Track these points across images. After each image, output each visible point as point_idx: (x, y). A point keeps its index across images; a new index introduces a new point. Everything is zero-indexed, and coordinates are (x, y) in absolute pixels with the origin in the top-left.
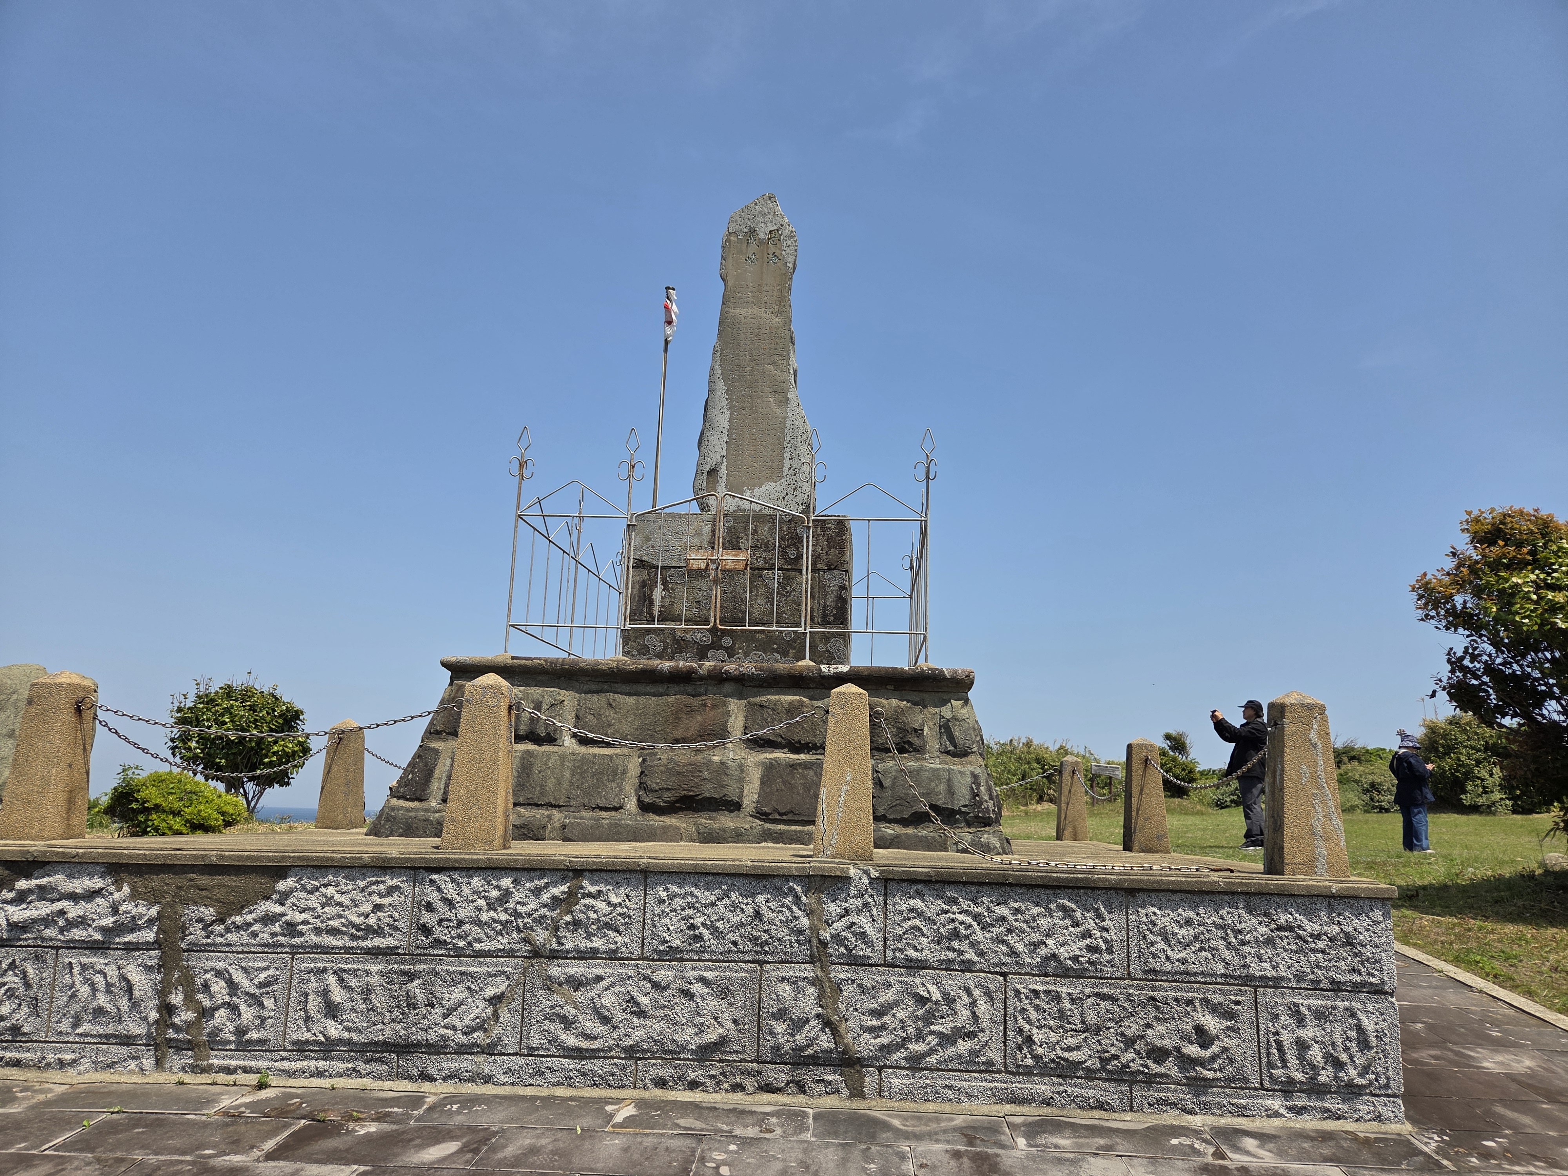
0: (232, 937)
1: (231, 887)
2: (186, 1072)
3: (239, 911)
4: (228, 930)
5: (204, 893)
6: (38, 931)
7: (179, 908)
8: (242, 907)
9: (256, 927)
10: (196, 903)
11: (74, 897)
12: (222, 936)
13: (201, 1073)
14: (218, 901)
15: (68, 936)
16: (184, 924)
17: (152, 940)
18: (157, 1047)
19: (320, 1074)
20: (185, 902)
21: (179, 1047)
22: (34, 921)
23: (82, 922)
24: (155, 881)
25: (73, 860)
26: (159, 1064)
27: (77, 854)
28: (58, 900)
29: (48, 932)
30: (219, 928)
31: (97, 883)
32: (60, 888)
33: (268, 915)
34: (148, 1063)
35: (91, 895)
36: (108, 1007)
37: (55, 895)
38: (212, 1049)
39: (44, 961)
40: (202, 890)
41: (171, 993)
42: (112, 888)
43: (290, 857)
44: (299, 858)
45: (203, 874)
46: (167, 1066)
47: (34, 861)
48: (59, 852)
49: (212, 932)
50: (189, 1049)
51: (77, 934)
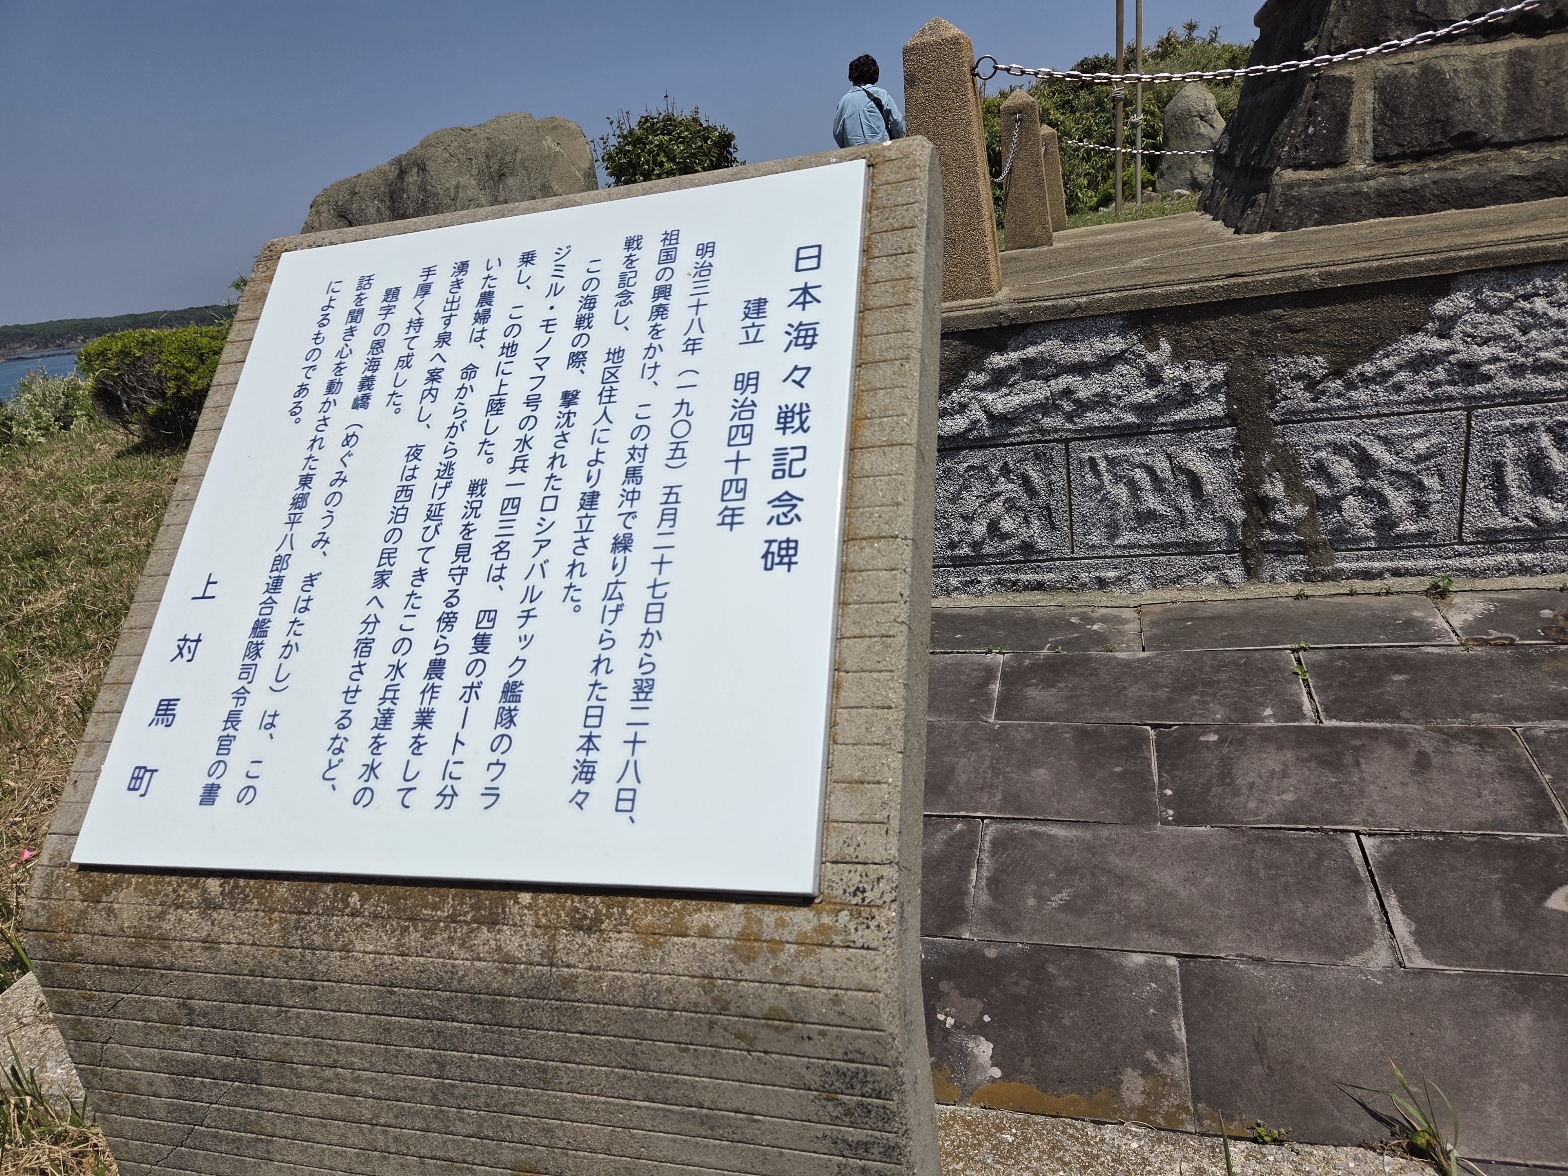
0: (1360, 395)
1: (1350, 320)
2: (1296, 581)
3: (1368, 357)
4: (1350, 385)
5: (1301, 336)
6: (1034, 421)
7: (1259, 363)
8: (1374, 350)
9: (1402, 376)
10: (1289, 353)
11: (1081, 369)
12: (1339, 395)
13: (1322, 581)
14: (1326, 344)
15: (1080, 423)
16: (1271, 386)
17: (1222, 414)
18: (1245, 554)
19: (1524, 570)
20: (1271, 353)
21: (1281, 551)
22: (1027, 409)
23: (1102, 401)
24: (1213, 329)
25: (1073, 315)
26: (1251, 573)
27: (1079, 306)
28: (1056, 376)
29: (1047, 422)
30: (1337, 385)
31: (1116, 344)
32: (1057, 359)
33: (1422, 356)
34: (1235, 573)
35: (1106, 363)
36: (1161, 509)
37: (1050, 370)
38: (1337, 550)
39: (1051, 459)
40: (1297, 331)
41: (1262, 482)
42: (1140, 348)
43: (1461, 258)
44: (1478, 257)
45: (1295, 307)
46: (1266, 575)
47: (1011, 325)
48: (1047, 308)
49: (1323, 392)
50: (1300, 553)
51: (1095, 418)
